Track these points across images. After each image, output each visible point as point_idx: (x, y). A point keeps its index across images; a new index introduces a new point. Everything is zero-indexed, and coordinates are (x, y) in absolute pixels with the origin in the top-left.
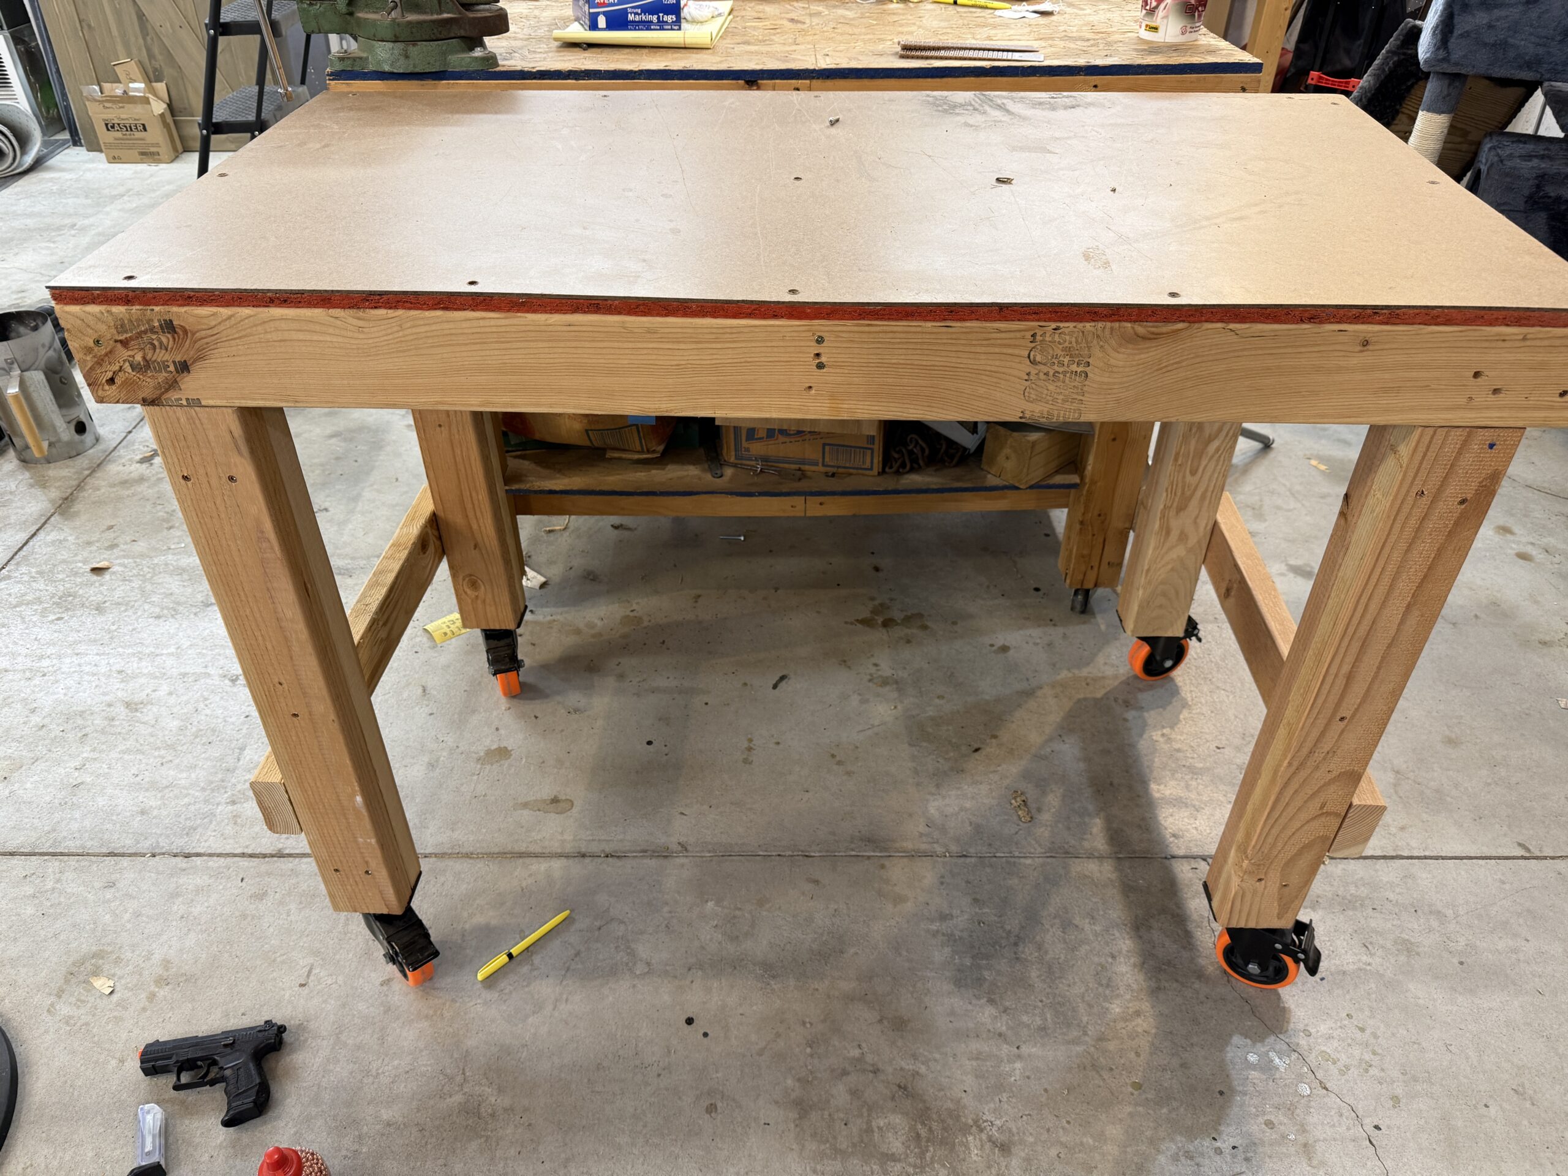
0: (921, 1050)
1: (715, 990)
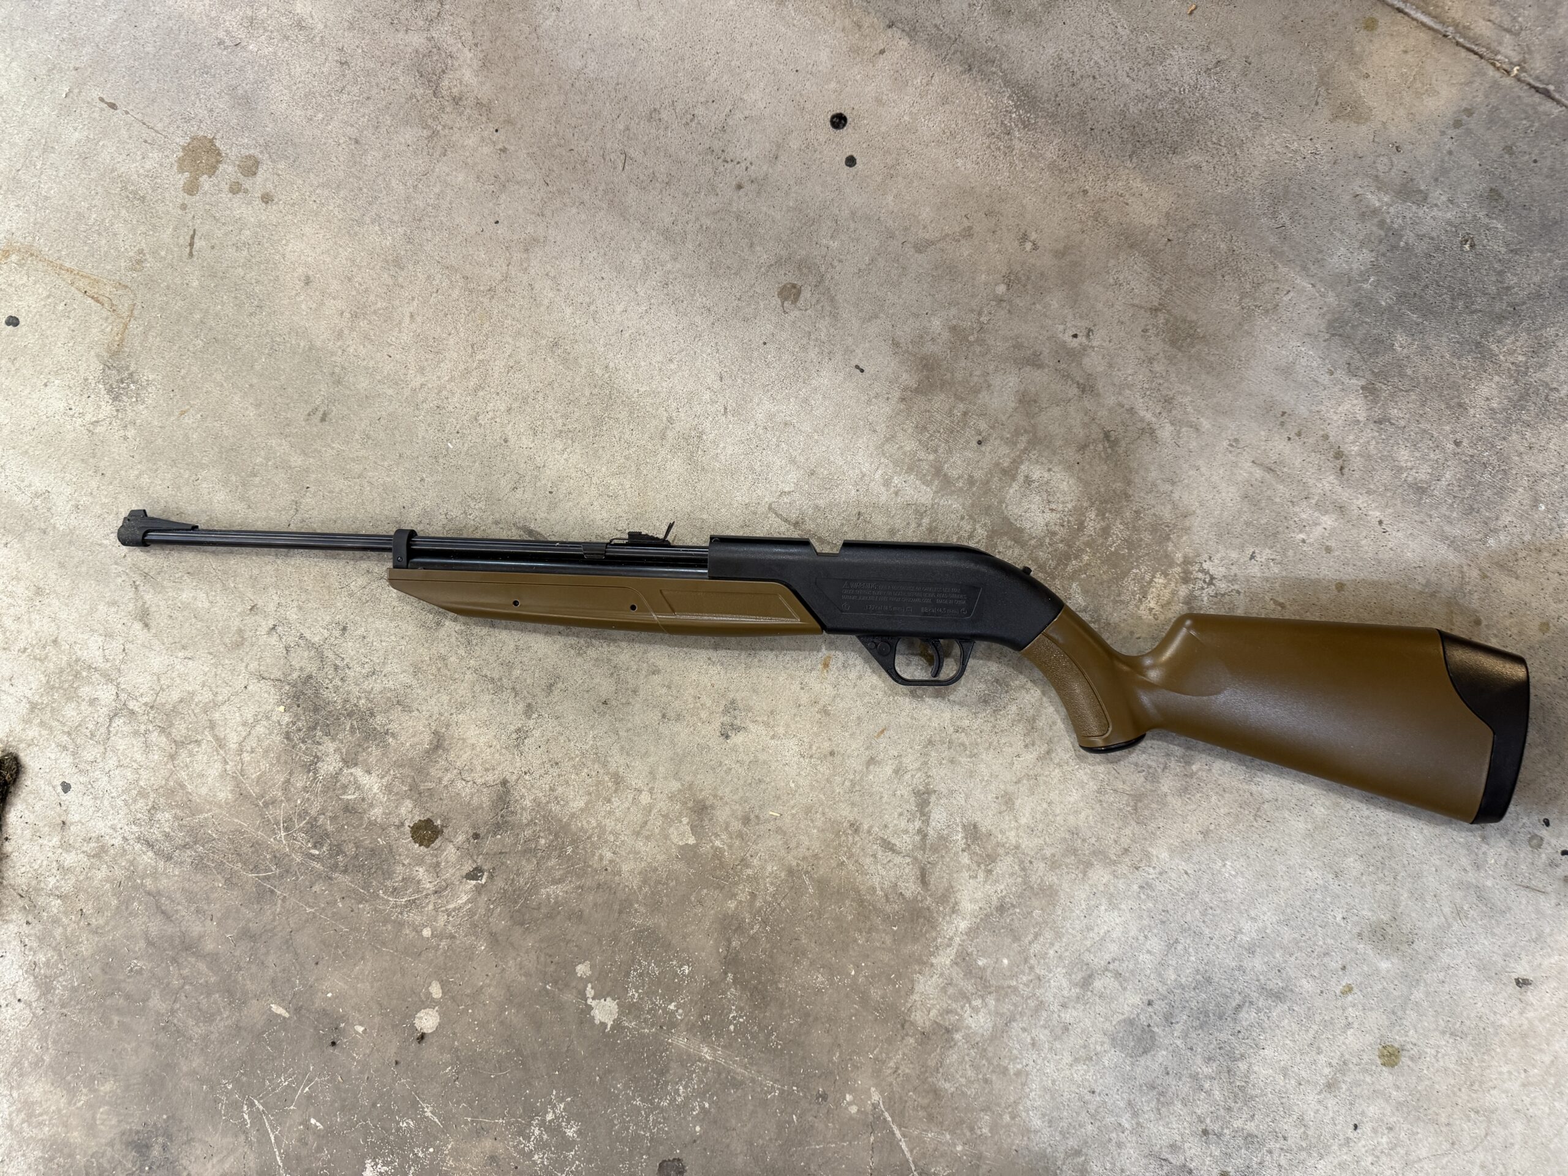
1: (910, 90)
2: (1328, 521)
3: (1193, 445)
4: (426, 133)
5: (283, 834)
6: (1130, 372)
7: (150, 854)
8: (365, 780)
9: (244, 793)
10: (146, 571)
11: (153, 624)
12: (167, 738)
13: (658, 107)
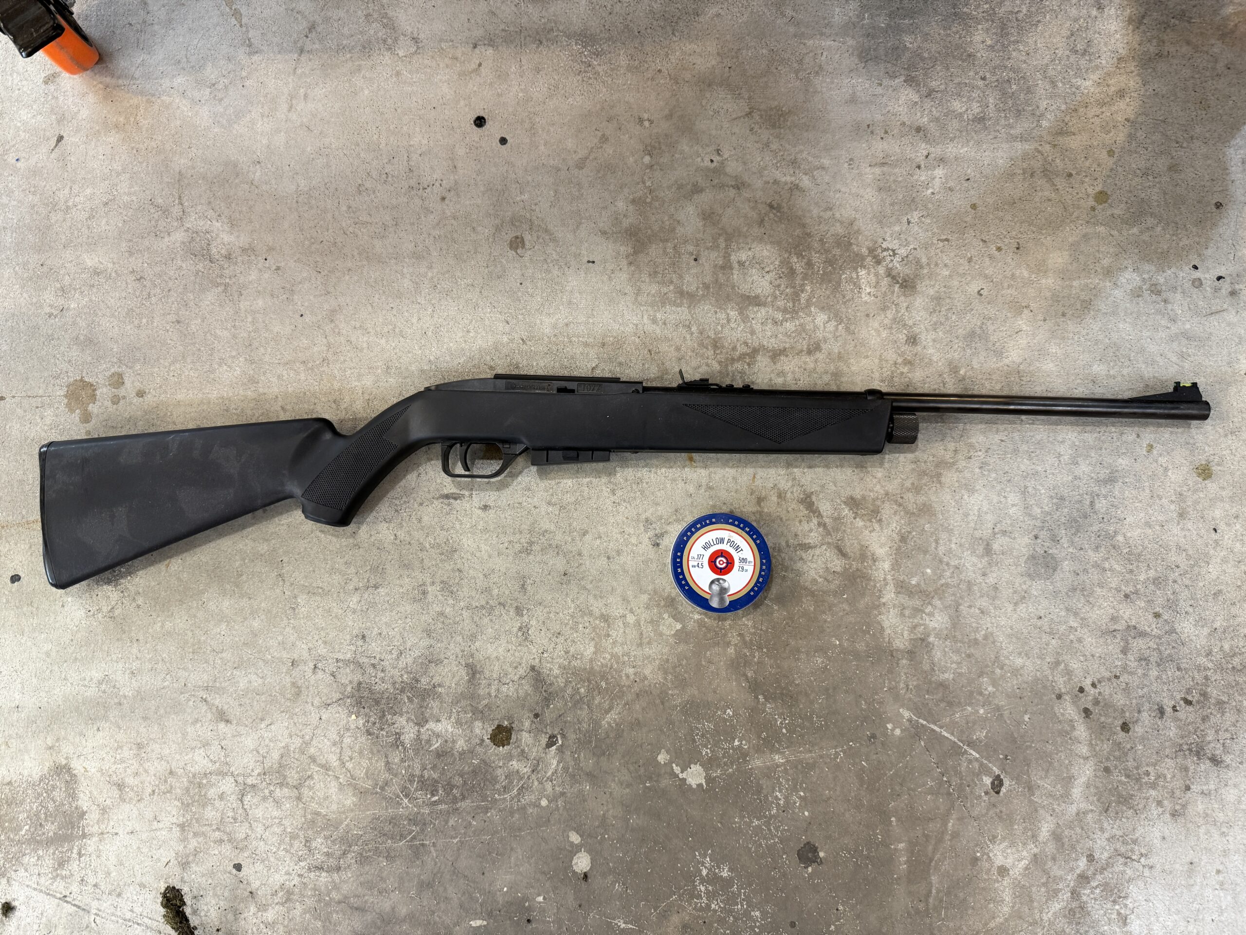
0: (804, 155)
1: (513, 76)
2: (939, 172)
3: (827, 179)
4: (220, 289)
5: (406, 801)
6: (759, 159)
7: (324, 874)
8: (439, 727)
9: (362, 790)
10: (206, 685)
11: (231, 718)
12: (287, 787)
13: (360, 182)
